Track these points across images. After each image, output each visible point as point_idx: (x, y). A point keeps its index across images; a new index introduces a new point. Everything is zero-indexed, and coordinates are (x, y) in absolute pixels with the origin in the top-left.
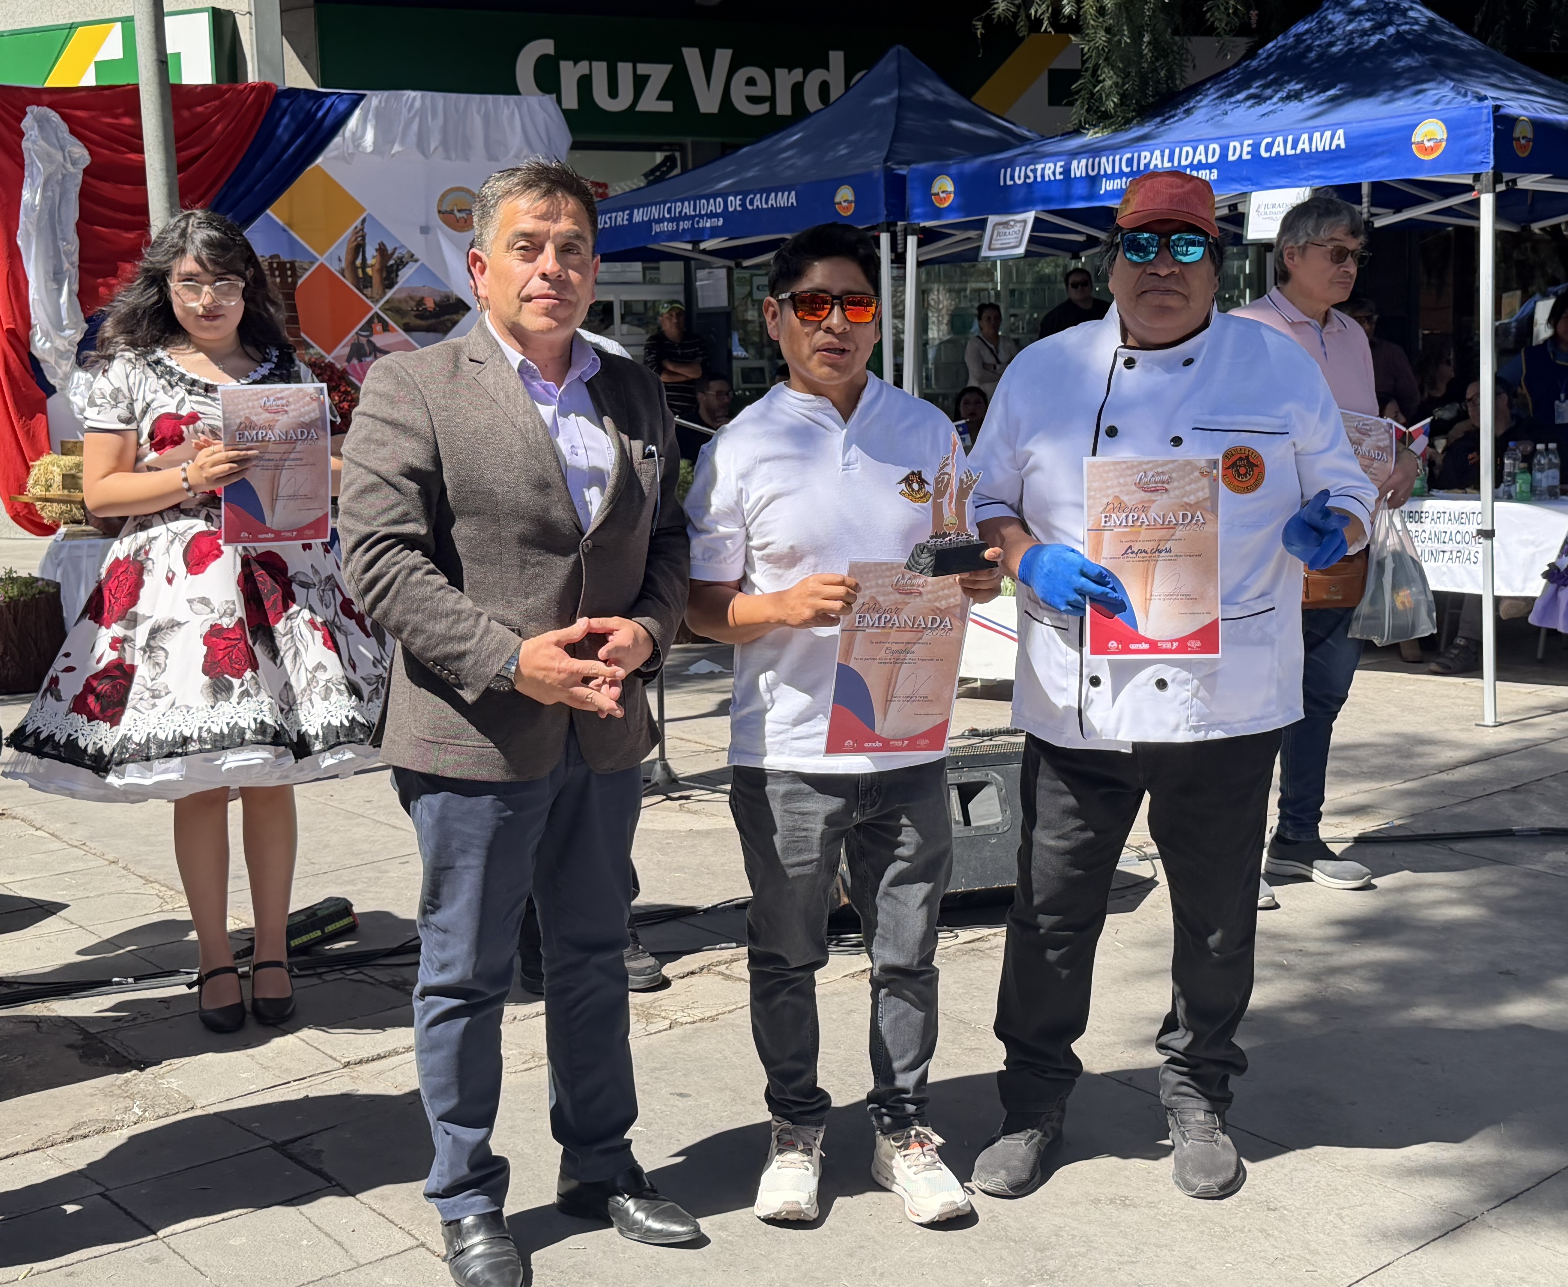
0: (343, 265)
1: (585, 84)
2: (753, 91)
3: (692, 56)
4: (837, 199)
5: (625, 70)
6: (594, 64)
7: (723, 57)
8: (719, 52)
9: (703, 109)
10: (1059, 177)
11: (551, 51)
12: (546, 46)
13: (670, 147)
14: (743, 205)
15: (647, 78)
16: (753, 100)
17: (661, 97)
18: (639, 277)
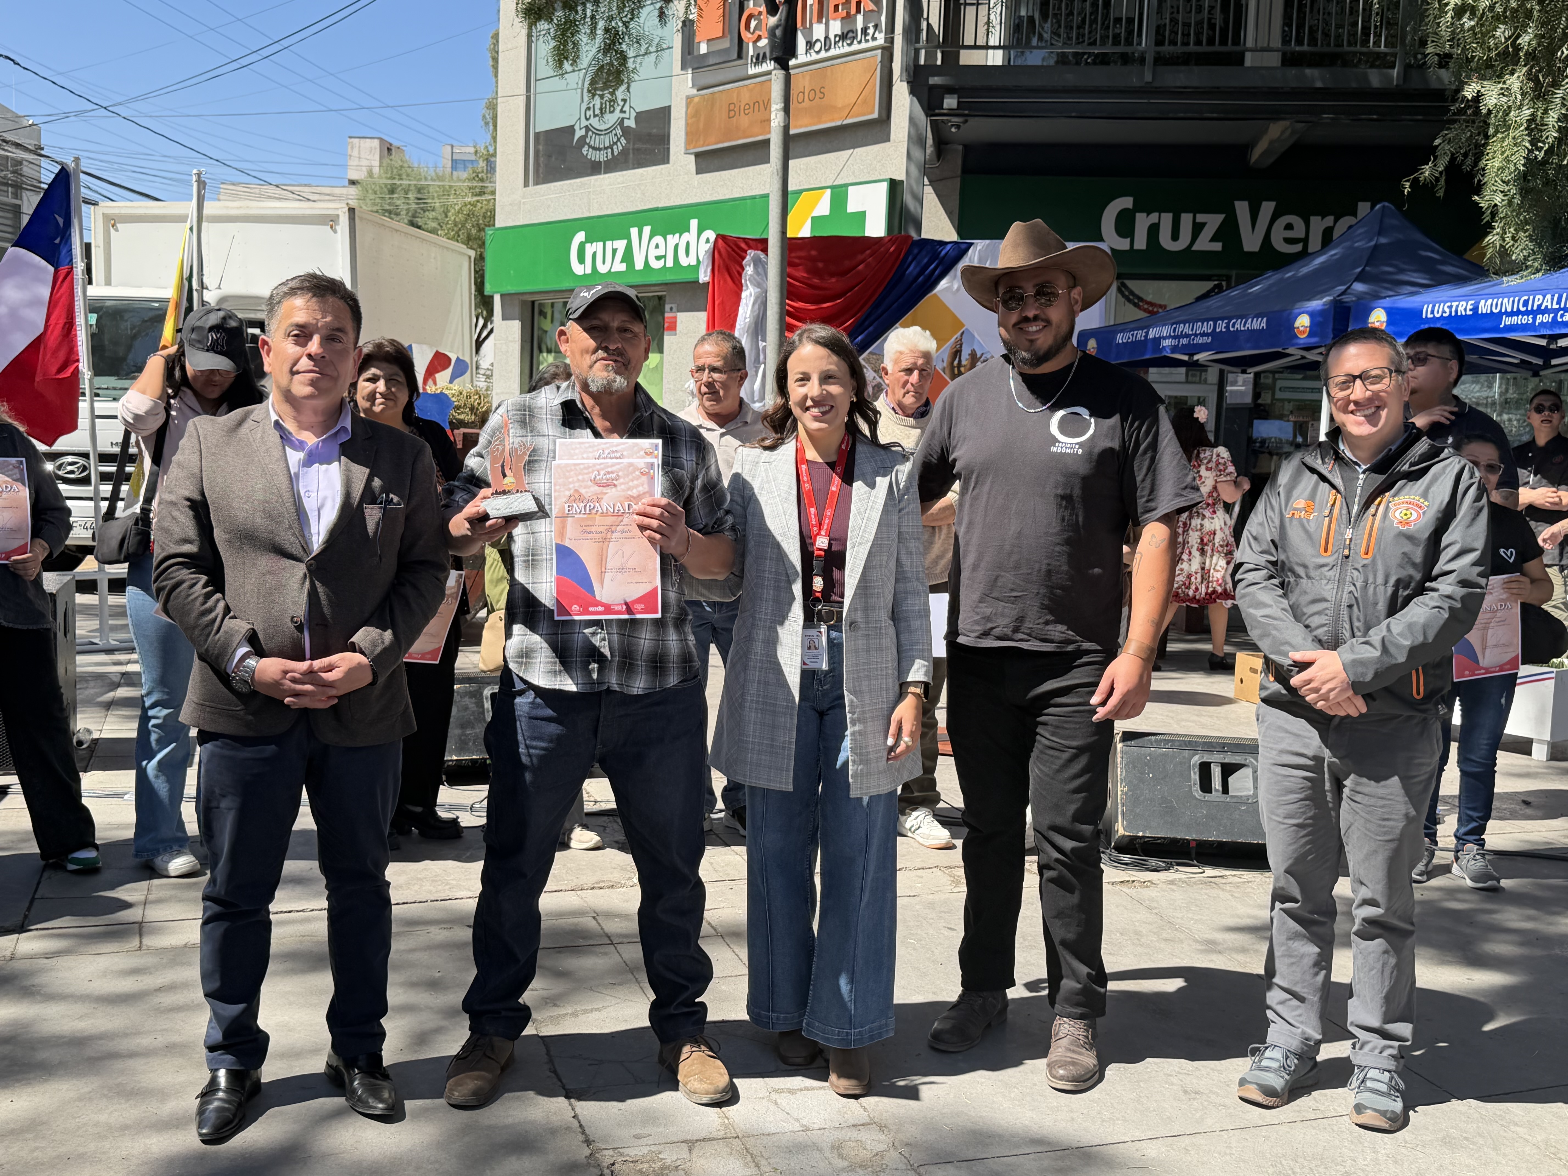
0: (945, 364)
1: (1153, 231)
2: (1290, 234)
3: (1242, 208)
4: (1297, 324)
5: (1186, 219)
6: (1163, 215)
7: (1268, 208)
8: (1265, 204)
9: (1247, 248)
10: (1469, 313)
11: (1130, 206)
12: (1127, 202)
13: (1219, 277)
14: (1227, 327)
15: (1203, 225)
16: (1289, 241)
17: (1213, 239)
18: (1183, 378)
